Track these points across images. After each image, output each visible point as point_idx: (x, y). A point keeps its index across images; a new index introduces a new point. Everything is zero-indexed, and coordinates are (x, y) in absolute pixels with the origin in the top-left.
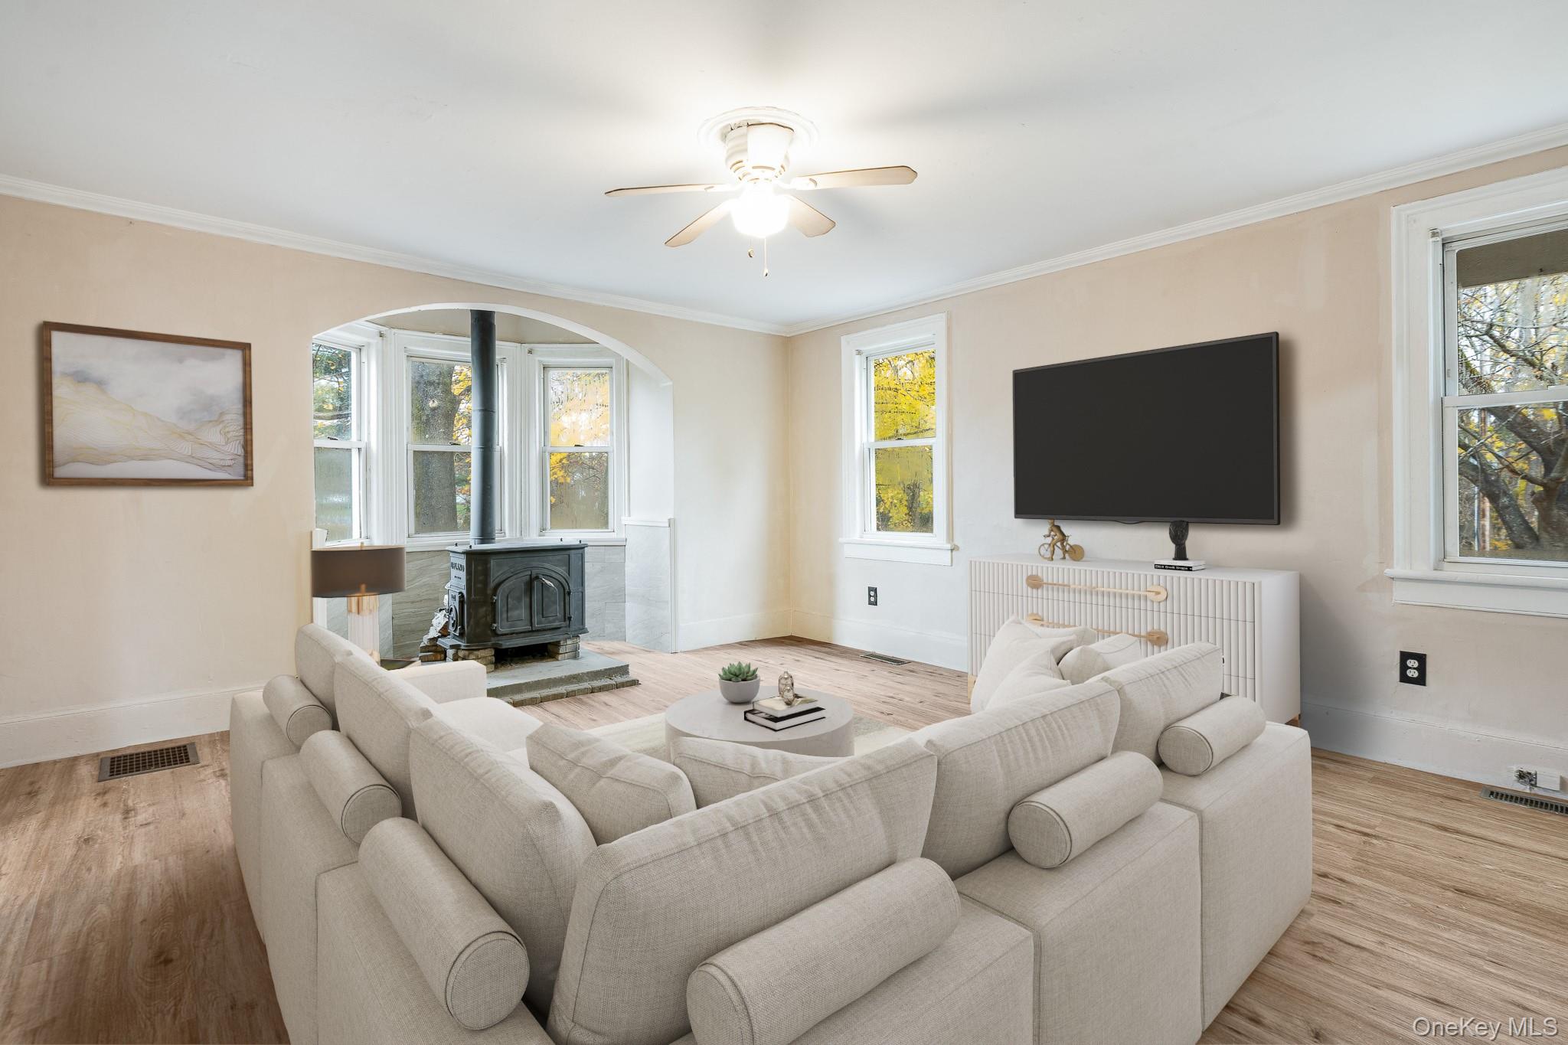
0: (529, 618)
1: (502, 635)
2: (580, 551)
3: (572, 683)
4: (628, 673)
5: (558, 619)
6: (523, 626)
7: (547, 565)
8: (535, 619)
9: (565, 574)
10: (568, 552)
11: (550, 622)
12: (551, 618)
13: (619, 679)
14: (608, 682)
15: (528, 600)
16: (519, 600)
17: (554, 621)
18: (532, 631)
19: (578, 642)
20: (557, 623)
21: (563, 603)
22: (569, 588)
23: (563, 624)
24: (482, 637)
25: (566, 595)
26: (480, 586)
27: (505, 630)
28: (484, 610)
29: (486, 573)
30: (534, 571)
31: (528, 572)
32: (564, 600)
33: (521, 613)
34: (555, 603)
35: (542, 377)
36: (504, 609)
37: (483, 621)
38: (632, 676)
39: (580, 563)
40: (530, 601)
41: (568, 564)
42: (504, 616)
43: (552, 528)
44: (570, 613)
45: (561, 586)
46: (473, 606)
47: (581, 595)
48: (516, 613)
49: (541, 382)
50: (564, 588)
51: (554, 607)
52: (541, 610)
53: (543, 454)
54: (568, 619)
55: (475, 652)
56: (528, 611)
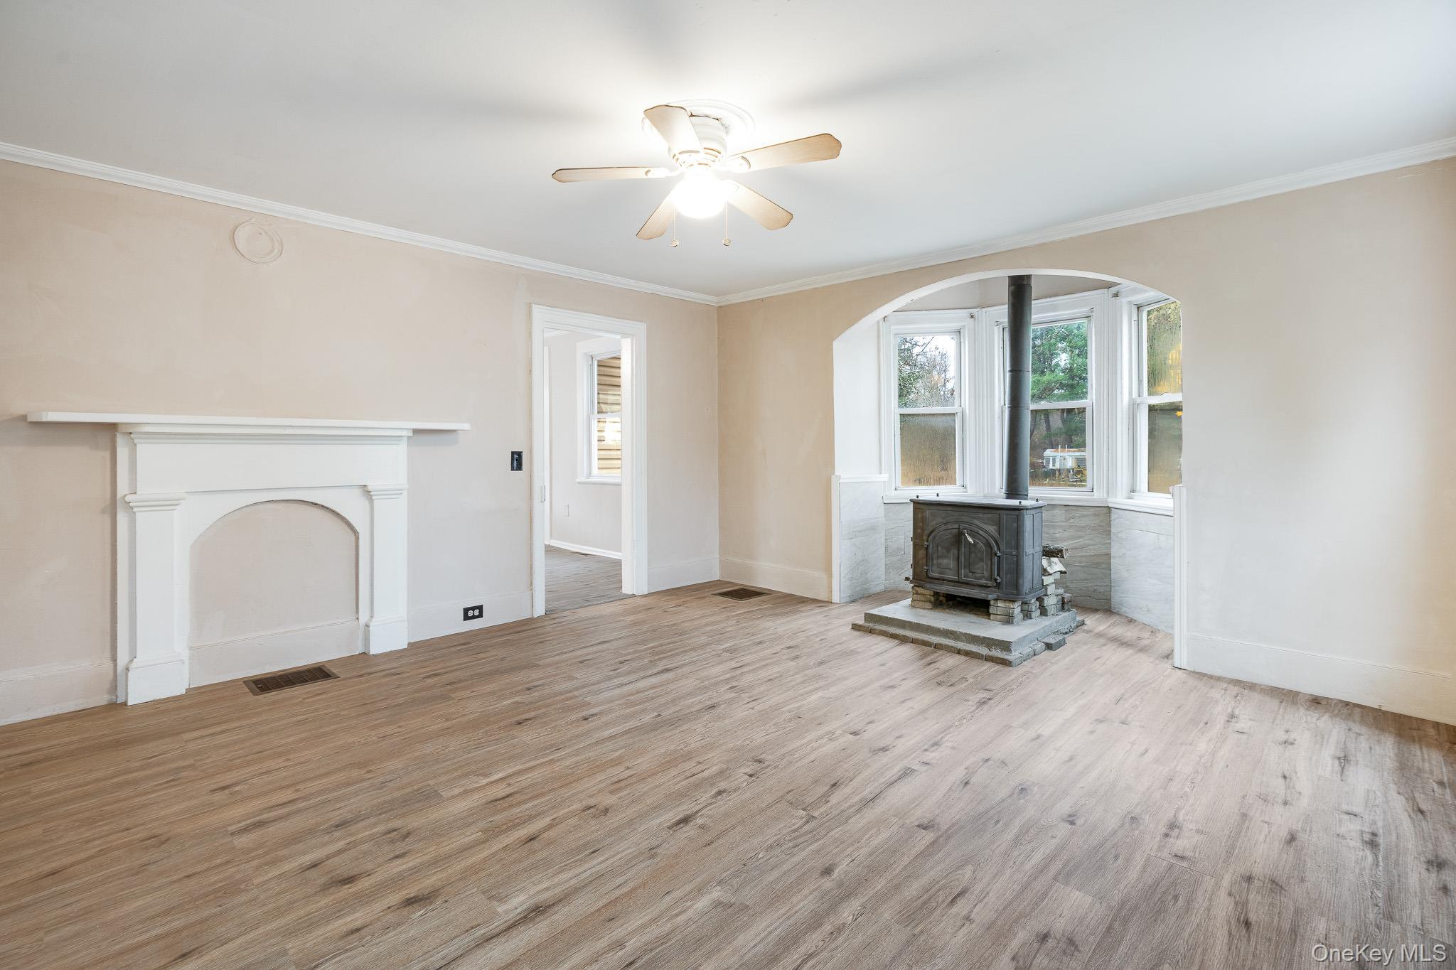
0: (957, 568)
1: (932, 578)
2: (1017, 512)
4: (1010, 651)
5: (984, 577)
6: (951, 576)
7: (977, 522)
8: (963, 572)
9: (995, 534)
10: (998, 512)
11: (976, 578)
12: (978, 575)
13: (997, 653)
15: (956, 552)
16: (948, 550)
17: (980, 578)
18: (959, 582)
19: (1016, 608)
20: (983, 582)
21: (989, 563)
22: (999, 549)
23: (990, 583)
24: (920, 578)
25: (993, 555)
26: (919, 531)
27: (936, 575)
28: (922, 553)
29: (923, 520)
30: (962, 526)
31: (957, 526)
32: (991, 560)
33: (949, 562)
34: (982, 560)
35: (1136, 318)
36: (935, 556)
37: (921, 562)
38: (1013, 656)
39: (1015, 525)
40: (959, 553)
41: (999, 525)
42: (935, 562)
43: (1149, 491)
44: (998, 575)
45: (988, 545)
46: (916, 547)
47: (1015, 559)
48: (945, 561)
49: (1134, 325)
50: (991, 548)
51: (981, 564)
52: (969, 565)
53: (1134, 407)
54: (996, 580)
55: (917, 588)
56: (956, 562)
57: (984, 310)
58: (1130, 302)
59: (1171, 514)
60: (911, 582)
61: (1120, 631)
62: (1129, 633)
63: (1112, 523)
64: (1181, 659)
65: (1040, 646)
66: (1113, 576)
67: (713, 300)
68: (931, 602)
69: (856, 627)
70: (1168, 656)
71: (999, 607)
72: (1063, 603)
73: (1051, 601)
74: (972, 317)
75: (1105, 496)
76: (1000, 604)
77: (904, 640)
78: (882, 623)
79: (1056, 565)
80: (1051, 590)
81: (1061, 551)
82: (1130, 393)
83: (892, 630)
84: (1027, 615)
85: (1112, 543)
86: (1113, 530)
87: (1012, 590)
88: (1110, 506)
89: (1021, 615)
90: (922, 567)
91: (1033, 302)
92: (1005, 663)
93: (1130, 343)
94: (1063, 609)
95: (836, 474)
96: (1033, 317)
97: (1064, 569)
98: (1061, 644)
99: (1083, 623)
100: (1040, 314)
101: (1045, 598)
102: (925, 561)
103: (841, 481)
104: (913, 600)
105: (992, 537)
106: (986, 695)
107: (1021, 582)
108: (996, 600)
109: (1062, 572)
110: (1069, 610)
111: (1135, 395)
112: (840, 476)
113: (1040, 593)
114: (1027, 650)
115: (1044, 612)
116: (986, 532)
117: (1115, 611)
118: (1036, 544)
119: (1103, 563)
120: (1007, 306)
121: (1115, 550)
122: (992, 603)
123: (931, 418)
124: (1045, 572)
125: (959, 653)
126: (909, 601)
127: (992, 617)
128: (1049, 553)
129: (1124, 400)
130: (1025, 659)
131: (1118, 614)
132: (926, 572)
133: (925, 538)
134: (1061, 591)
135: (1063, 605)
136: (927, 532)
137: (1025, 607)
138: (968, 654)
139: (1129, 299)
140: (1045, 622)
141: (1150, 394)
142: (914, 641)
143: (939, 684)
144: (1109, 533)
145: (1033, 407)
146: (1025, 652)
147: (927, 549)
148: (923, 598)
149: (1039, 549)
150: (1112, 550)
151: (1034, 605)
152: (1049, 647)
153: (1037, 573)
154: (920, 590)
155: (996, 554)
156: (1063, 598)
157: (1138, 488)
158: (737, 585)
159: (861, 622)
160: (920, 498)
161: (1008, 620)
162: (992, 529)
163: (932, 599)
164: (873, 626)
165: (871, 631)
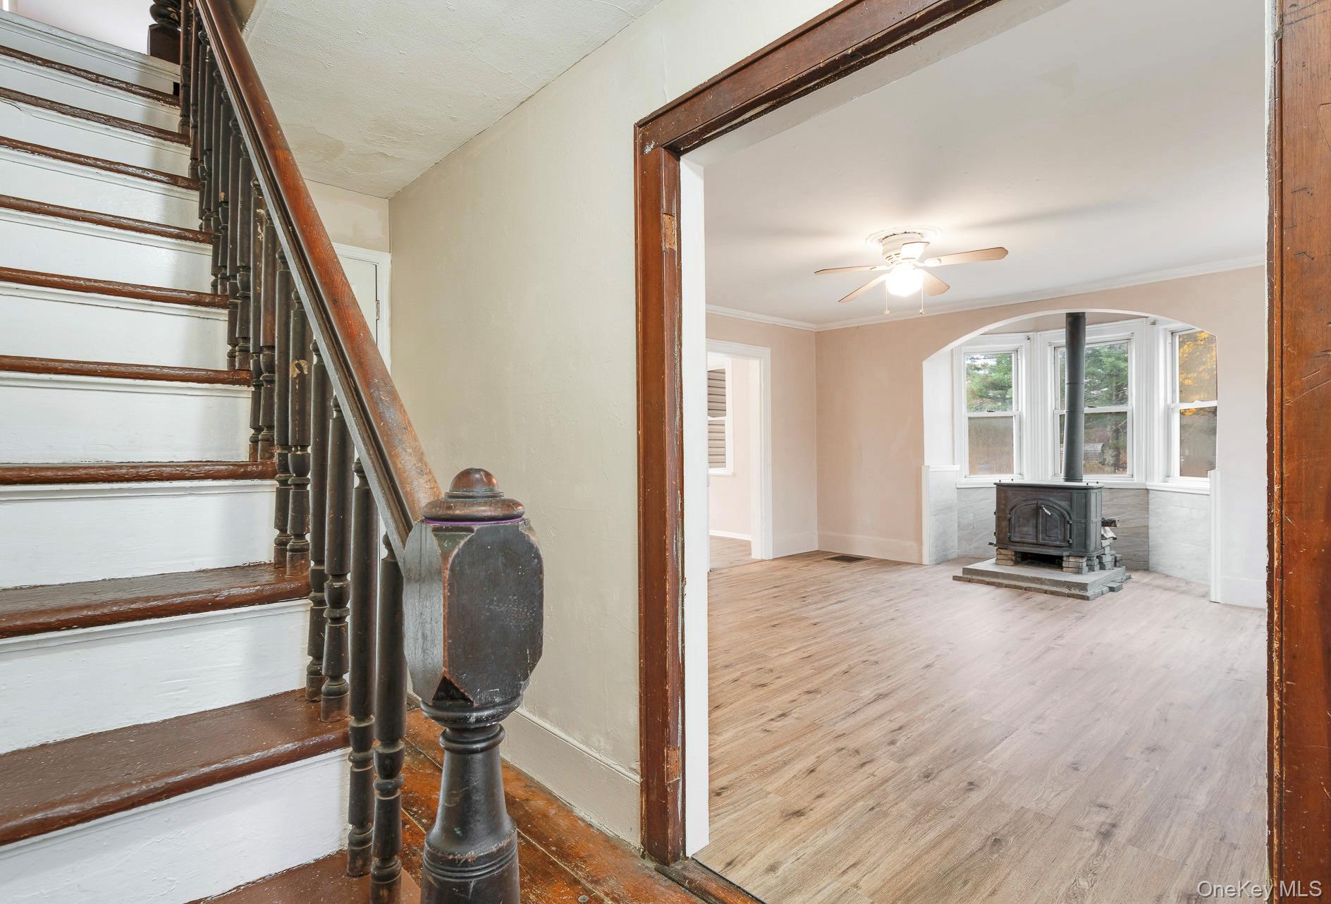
0: (1035, 534)
1: (1013, 542)
2: (1085, 491)
3: (1036, 583)
4: (1086, 590)
5: (1058, 540)
6: (1031, 540)
7: (1051, 499)
8: (1040, 536)
9: (1068, 508)
10: (1071, 491)
11: (1051, 540)
12: (1053, 538)
13: (1077, 592)
14: (1066, 591)
15: (1035, 522)
16: (1028, 520)
17: (1055, 541)
18: (1037, 544)
19: (1084, 562)
20: (1058, 543)
21: (1063, 529)
22: (1070, 518)
23: (1063, 544)
24: (1003, 541)
25: (1066, 524)
26: (1002, 507)
27: (1017, 539)
28: (1005, 523)
29: (1006, 498)
30: (1040, 502)
31: (1036, 502)
32: (1064, 527)
33: (1029, 529)
34: (1057, 527)
35: (1170, 342)
36: (1017, 525)
37: (1004, 530)
38: (1089, 593)
39: (1084, 500)
40: (1037, 523)
41: (1071, 500)
42: (1017, 529)
43: (1181, 475)
44: (1070, 537)
45: (1062, 516)
46: (999, 520)
47: (1084, 526)
48: (1025, 529)
49: (1169, 346)
50: (1065, 519)
51: (1055, 530)
52: (1045, 531)
53: (1168, 412)
54: (1068, 541)
55: (1000, 550)
56: (1035, 530)
57: (1039, 333)
58: (1166, 329)
59: (1208, 493)
60: (995, 545)
61: (1159, 582)
62: (1168, 583)
63: (1150, 501)
64: (1216, 595)
65: (1106, 589)
66: (1150, 544)
67: (813, 327)
68: (1012, 560)
69: (956, 578)
70: (1205, 595)
71: (1070, 562)
72: (1116, 561)
73: (1108, 559)
74: (1029, 339)
75: (1144, 481)
76: (1072, 559)
77: (999, 585)
78: (978, 575)
79: (1109, 532)
80: (1107, 550)
81: (1114, 521)
82: (1166, 400)
83: (987, 579)
84: (1091, 568)
85: (1150, 517)
86: (1151, 507)
87: (1082, 550)
88: (1148, 488)
89: (1087, 568)
90: (1006, 533)
91: (1087, 327)
92: (1086, 598)
93: (1166, 361)
94: (1115, 566)
95: (925, 464)
96: (1086, 338)
97: (1115, 536)
98: (1119, 588)
99: (1130, 578)
100: (1093, 337)
101: (1104, 556)
102: (1007, 529)
103: (930, 470)
104: (997, 560)
105: (1066, 510)
106: (1080, 615)
107: (1088, 542)
108: (1068, 556)
109: (1114, 539)
110: (1119, 567)
111: (1169, 401)
112: (929, 466)
113: (1101, 552)
114: (1098, 591)
115: (1102, 567)
116: (1059, 506)
117: (1153, 570)
118: (1098, 515)
119: (1142, 534)
120: (1065, 330)
121: (1153, 522)
122: (1065, 559)
123: (994, 420)
124: (1103, 537)
125: (1045, 593)
126: (994, 560)
127: (1064, 569)
128: (1106, 523)
129: (1160, 406)
130: (1096, 596)
131: (1155, 572)
132: (1009, 538)
133: (1007, 512)
134: (1113, 552)
135: (1116, 563)
136: (1009, 507)
137: (1090, 562)
138: (1053, 593)
139: (1165, 327)
140: (1105, 573)
141: (1182, 400)
142: (1007, 586)
143: (1042, 609)
144: (1147, 509)
145: (1087, 410)
146: (1097, 591)
147: (1010, 520)
148: (1005, 558)
149: (1099, 519)
150: (1150, 522)
151: (1096, 561)
152: (1112, 589)
153: (1099, 537)
154: (1003, 551)
155: (1068, 522)
156: (1116, 557)
157: (1172, 474)
158: (835, 553)
159: (960, 574)
160: (1002, 482)
161: (1078, 571)
162: (1064, 504)
163: (1014, 558)
164: (971, 576)
165: (970, 581)
